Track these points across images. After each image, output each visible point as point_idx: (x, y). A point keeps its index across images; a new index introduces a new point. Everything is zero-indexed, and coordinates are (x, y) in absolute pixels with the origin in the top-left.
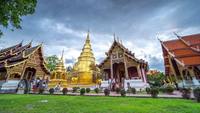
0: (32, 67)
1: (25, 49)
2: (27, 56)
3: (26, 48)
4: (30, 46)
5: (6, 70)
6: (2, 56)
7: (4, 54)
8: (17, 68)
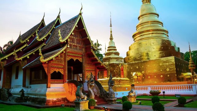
0: (75, 59)
1: (53, 28)
2: (65, 39)
3: (55, 26)
4: (58, 21)
5: (43, 67)
6: (25, 46)
7: (27, 41)
8: (56, 62)
